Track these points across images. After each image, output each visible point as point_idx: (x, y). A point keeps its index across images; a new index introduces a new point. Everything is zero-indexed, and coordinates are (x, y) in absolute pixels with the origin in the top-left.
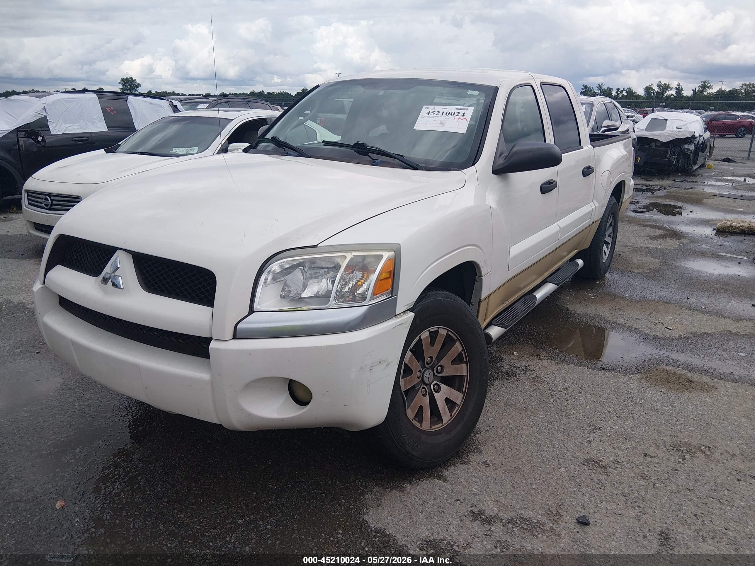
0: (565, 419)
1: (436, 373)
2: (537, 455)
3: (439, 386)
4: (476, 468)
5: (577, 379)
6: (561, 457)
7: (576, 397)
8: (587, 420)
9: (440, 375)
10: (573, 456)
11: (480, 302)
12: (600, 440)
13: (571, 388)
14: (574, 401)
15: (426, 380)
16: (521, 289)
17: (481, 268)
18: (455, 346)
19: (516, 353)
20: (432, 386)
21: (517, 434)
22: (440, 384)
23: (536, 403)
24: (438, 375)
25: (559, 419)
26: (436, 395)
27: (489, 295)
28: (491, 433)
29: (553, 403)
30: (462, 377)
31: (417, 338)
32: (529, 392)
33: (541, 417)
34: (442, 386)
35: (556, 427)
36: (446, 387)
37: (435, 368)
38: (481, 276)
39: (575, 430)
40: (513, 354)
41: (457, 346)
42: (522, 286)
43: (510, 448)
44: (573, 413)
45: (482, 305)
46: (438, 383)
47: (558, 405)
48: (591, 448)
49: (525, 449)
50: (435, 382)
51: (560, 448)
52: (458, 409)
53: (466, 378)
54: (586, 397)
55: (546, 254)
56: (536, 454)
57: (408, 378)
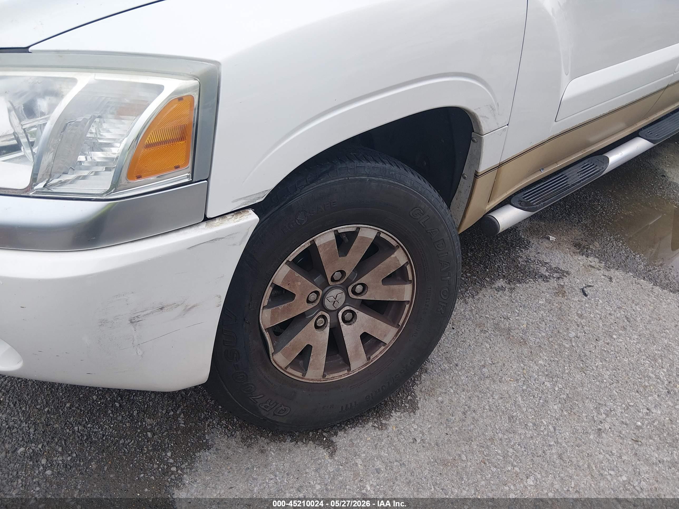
0: (578, 376)
1: (351, 294)
2: (501, 439)
3: (354, 314)
4: (391, 443)
5: (630, 302)
6: (540, 452)
7: (615, 336)
8: (614, 385)
9: (359, 298)
10: (560, 457)
11: (476, 175)
12: (620, 432)
13: (613, 317)
14: (608, 344)
15: (328, 305)
16: (589, 145)
17: (481, 119)
18: (393, 256)
19: (552, 238)
20: (340, 314)
21: (488, 388)
22: (356, 311)
23: (544, 334)
24: (355, 297)
25: (569, 374)
26: (344, 327)
27: (501, 165)
28: (447, 377)
29: (571, 341)
30: (401, 304)
31: (306, 245)
32: (542, 312)
33: (541, 364)
34: (360, 314)
35: (557, 389)
36: (367, 316)
37: (350, 288)
38: (480, 134)
39: (587, 401)
40: (548, 239)
41: (396, 257)
42: (592, 139)
43: (464, 413)
44: (597, 367)
45: (480, 181)
46: (352, 309)
47: (578, 346)
48: (597, 447)
49: (488, 421)
50: (347, 308)
51: (546, 433)
52: (384, 350)
53: (407, 306)
54: (630, 338)
55: (634, 99)
56: (500, 435)
57: (281, 307)
